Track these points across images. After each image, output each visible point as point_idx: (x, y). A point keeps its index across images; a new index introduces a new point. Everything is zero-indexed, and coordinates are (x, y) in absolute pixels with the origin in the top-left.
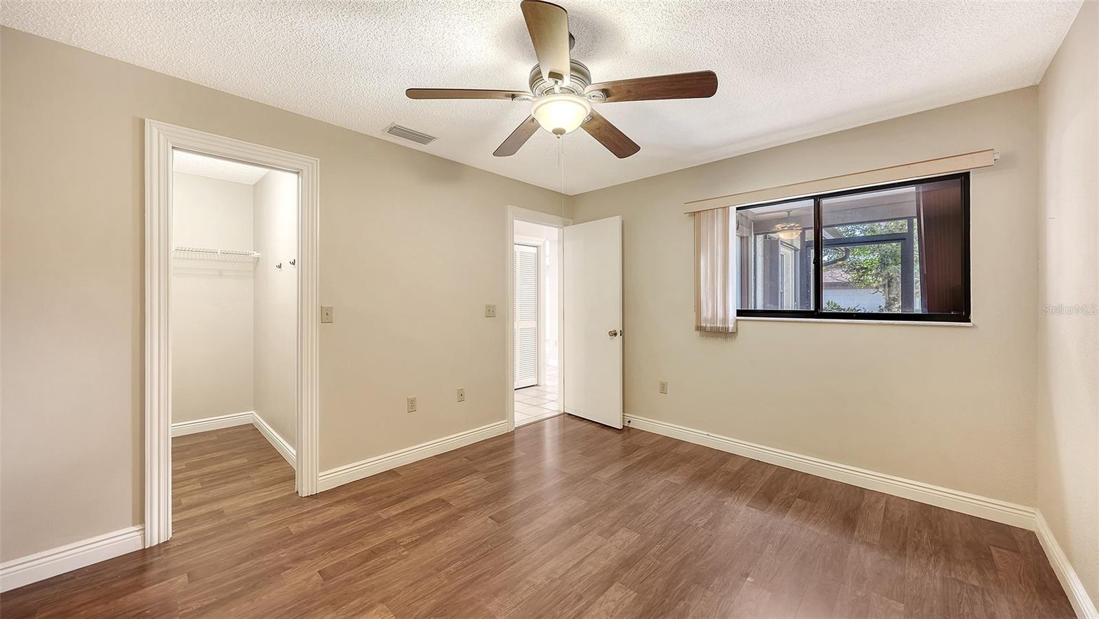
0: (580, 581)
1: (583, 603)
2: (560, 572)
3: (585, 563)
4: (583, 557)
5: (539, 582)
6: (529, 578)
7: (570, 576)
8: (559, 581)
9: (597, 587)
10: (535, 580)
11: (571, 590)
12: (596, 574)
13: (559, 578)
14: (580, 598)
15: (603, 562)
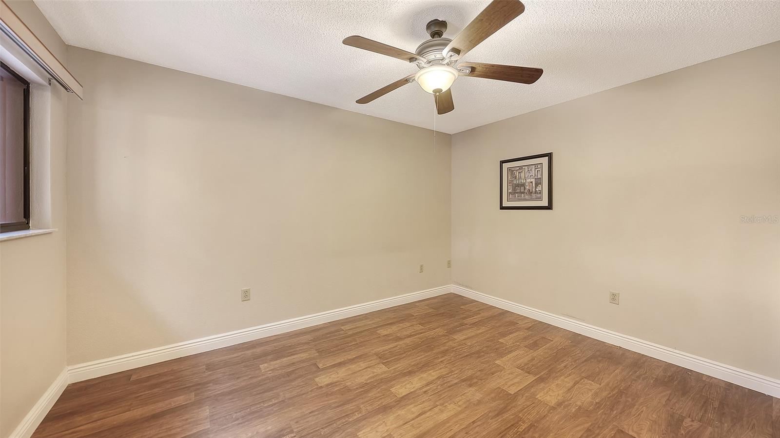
0: (423, 402)
1: (424, 390)
2: (436, 410)
3: (417, 414)
4: (417, 419)
5: (452, 405)
6: (460, 409)
7: (430, 406)
8: (437, 403)
9: (413, 396)
10: (455, 407)
11: (430, 397)
12: (411, 405)
13: (437, 405)
14: (425, 392)
15: (403, 412)
